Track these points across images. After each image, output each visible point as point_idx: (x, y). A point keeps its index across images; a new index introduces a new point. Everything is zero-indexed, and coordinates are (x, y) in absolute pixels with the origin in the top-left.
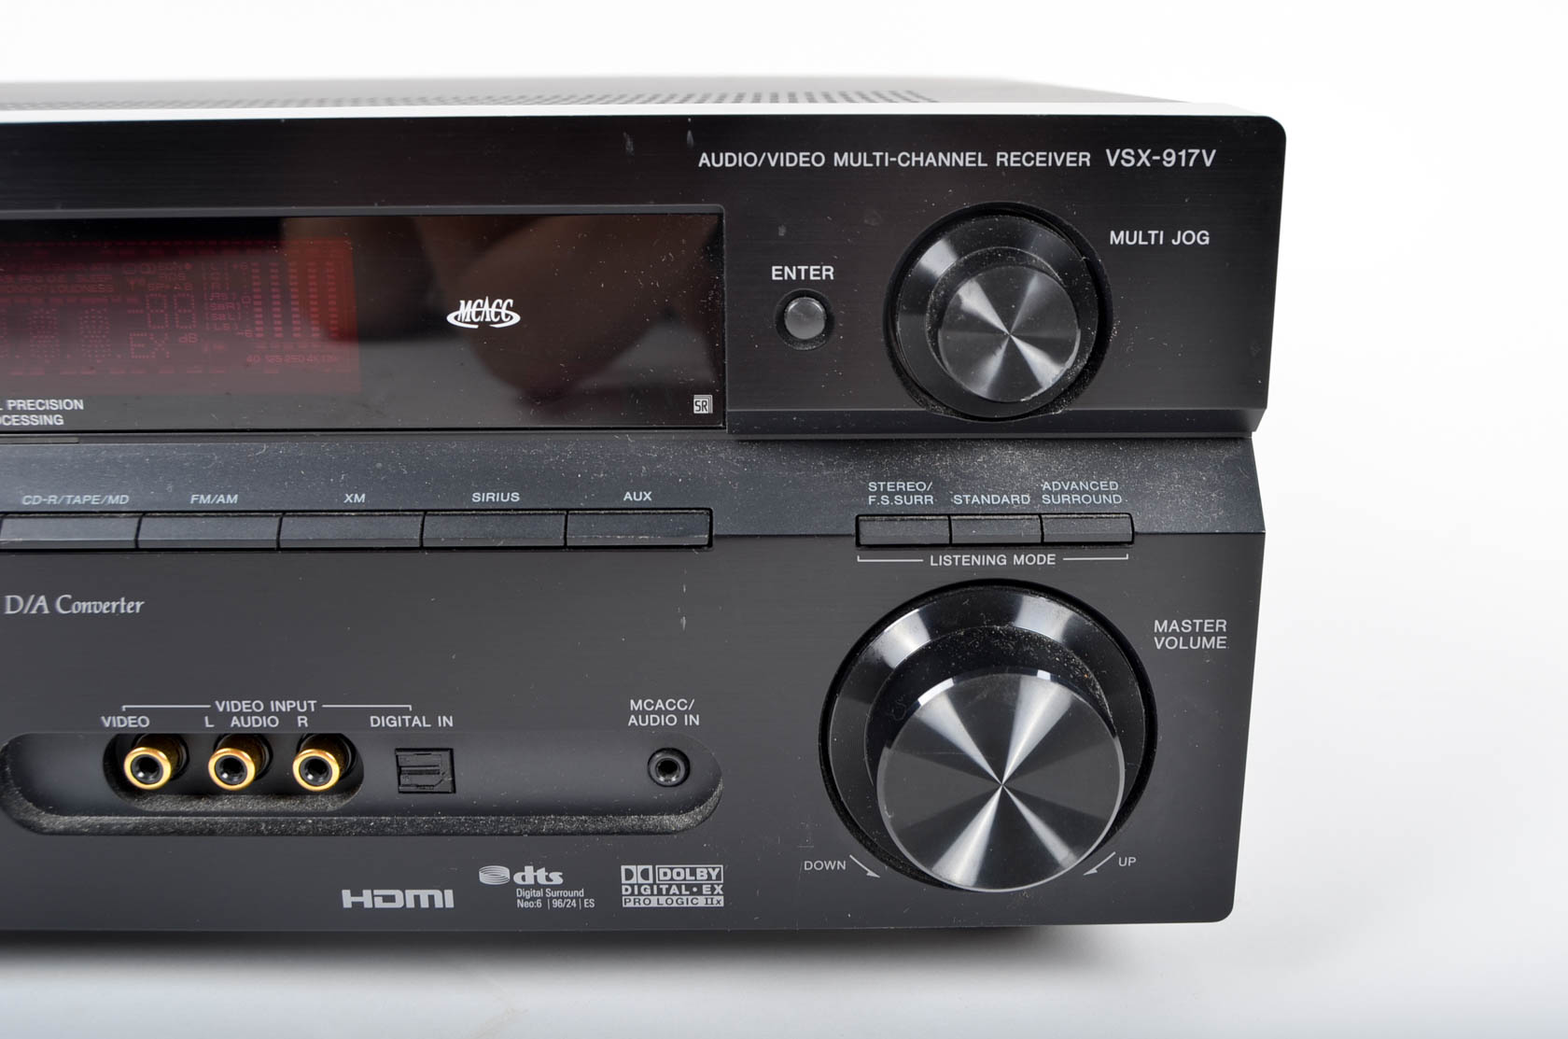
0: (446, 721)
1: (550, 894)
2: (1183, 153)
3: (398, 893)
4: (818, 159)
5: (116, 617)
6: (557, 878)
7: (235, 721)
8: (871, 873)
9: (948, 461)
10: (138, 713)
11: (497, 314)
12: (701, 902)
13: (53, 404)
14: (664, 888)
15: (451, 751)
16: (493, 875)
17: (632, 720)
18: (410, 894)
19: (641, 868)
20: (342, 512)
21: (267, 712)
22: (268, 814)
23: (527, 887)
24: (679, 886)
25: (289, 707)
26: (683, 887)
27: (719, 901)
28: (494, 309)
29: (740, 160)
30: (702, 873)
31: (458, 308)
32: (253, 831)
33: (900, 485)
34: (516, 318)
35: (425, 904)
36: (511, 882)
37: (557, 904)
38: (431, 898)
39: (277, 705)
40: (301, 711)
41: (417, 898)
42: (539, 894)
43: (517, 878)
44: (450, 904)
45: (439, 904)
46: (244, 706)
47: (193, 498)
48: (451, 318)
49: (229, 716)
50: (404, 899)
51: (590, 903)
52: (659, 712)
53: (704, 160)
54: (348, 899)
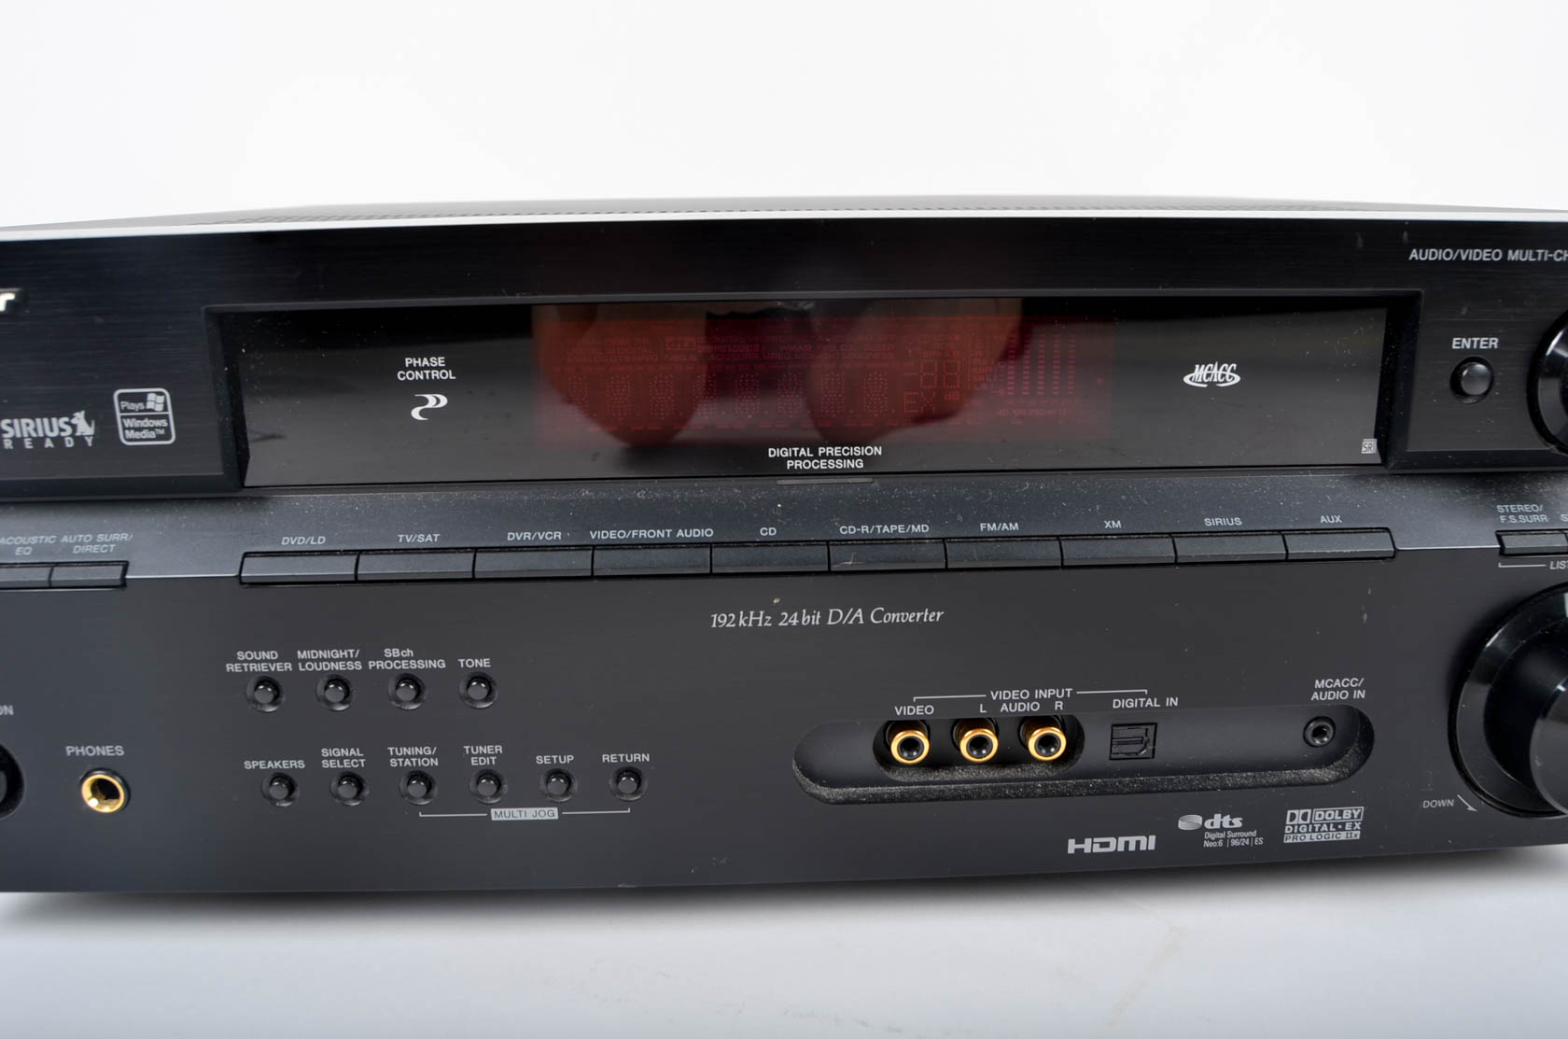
0: (1172, 701)
1: (1230, 835)
3: (1112, 840)
4: (1497, 255)
5: (921, 625)
6: (1238, 822)
7: (1004, 707)
8: (1471, 808)
10: (924, 703)
11: (1223, 376)
12: (1343, 836)
13: (857, 451)
14: (1317, 826)
15: (1156, 724)
16: (1188, 823)
17: (1315, 696)
18: (1122, 840)
19: (1303, 811)
20: (1106, 536)
21: (1032, 699)
22: (1003, 780)
23: (1213, 831)
24: (1328, 825)
25: (1050, 694)
26: (1332, 825)
27: (1356, 835)
28: (1221, 372)
29: (1440, 254)
30: (1347, 813)
31: (1193, 371)
32: (997, 795)
33: (1520, 507)
34: (1237, 379)
35: (1132, 848)
36: (1203, 829)
37: (1235, 843)
38: (1138, 843)
39: (1040, 693)
40: (1056, 697)
41: (1127, 843)
42: (1222, 835)
43: (1208, 824)
44: (1152, 847)
45: (1143, 847)
46: (1014, 694)
47: (982, 526)
48: (1186, 379)
49: (1000, 702)
50: (1116, 844)
51: (1259, 841)
52: (1337, 689)
53: (1414, 254)
54: (1072, 846)
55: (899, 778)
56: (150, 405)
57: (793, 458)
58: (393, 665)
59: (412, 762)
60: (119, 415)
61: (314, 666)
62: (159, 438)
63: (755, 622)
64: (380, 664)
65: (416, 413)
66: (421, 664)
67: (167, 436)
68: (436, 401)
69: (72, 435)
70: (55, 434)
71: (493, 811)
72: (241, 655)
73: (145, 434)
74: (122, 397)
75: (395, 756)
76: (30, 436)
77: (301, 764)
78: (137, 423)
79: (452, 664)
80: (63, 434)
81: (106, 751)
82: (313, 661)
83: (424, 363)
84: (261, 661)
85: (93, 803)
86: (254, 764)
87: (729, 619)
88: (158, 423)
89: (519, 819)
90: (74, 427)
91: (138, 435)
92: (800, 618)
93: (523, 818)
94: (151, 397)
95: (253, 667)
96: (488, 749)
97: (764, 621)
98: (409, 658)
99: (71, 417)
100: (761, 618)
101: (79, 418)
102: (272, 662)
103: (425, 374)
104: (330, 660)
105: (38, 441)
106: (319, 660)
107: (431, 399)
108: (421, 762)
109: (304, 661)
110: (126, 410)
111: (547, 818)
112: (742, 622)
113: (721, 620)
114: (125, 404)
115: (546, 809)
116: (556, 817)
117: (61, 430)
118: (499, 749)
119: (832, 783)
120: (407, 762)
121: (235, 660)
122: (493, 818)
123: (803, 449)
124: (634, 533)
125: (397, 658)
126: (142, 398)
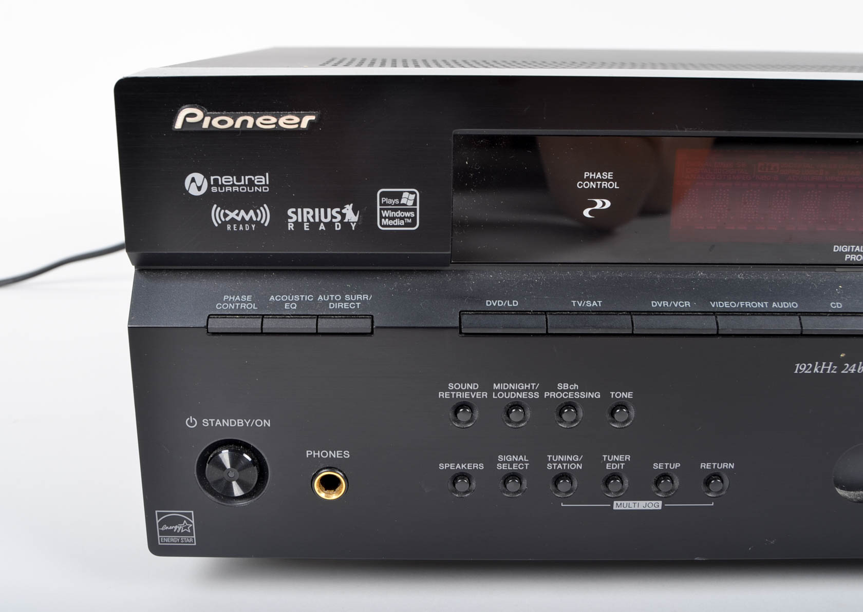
56: (403, 201)
57: (850, 253)
58: (562, 395)
59: (563, 466)
60: (379, 207)
61: (504, 395)
62: (406, 225)
63: (826, 370)
64: (553, 395)
65: (586, 213)
66: (583, 395)
67: (413, 224)
68: (601, 204)
69: (341, 222)
70: (328, 220)
71: (615, 502)
72: (451, 386)
73: (397, 222)
74: (383, 194)
75: (552, 462)
76: (308, 220)
77: (481, 466)
78: (392, 214)
79: (606, 395)
80: (334, 220)
81: (337, 454)
82: (503, 391)
83: (598, 176)
84: (466, 390)
85: (323, 495)
86: (446, 466)
87: (808, 367)
88: (407, 214)
89: (633, 508)
90: (343, 216)
91: (391, 222)
92: (857, 368)
93: (636, 508)
94: (405, 195)
95: (459, 395)
96: (620, 458)
97: (832, 369)
98: (574, 391)
99: (342, 208)
100: (829, 367)
101: (348, 210)
102: (473, 391)
103: (597, 184)
104: (516, 391)
105: (314, 225)
106: (508, 391)
107: (599, 203)
108: (570, 466)
109: (497, 391)
110: (385, 204)
111: (653, 508)
112: (816, 370)
113: (802, 368)
114: (384, 200)
115: (653, 502)
116: (660, 508)
117: (333, 217)
118: (628, 457)
119: (849, 488)
120: (560, 466)
121: (446, 389)
122: (615, 508)
123: (858, 247)
124: (742, 304)
125: (566, 390)
126: (399, 196)
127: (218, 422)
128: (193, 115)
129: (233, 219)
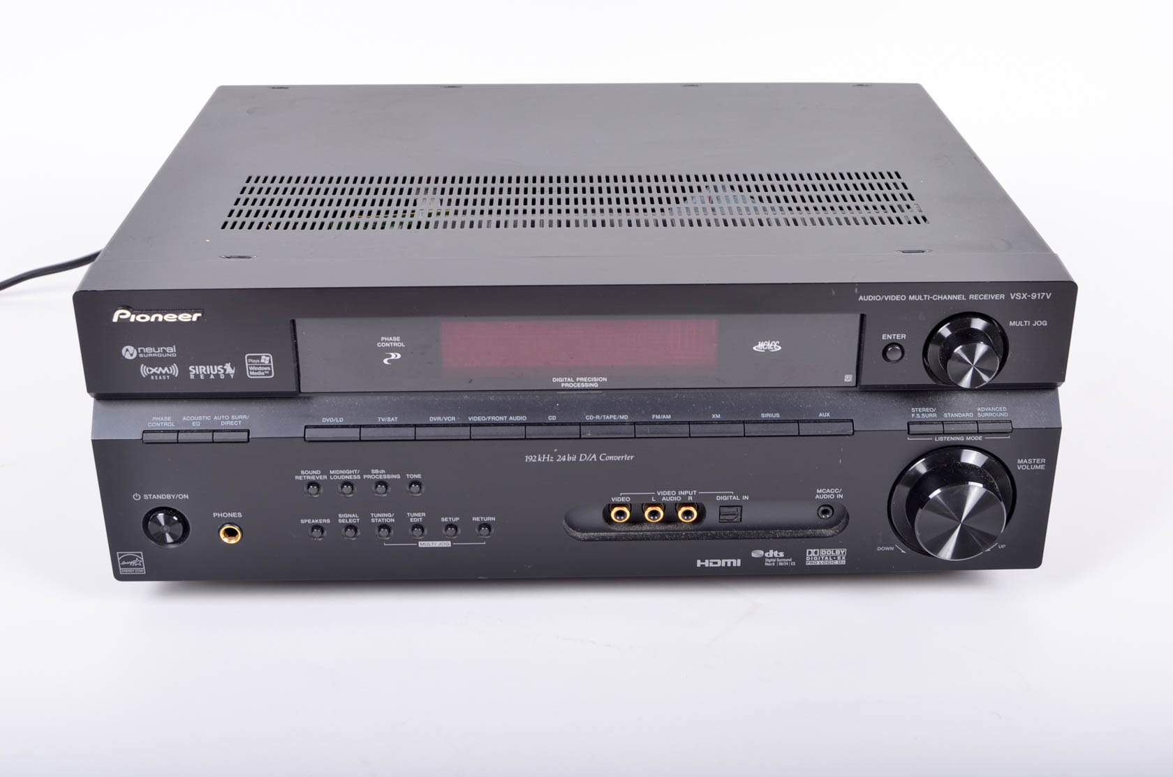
0: (746, 498)
1: (778, 560)
2: (1039, 294)
3: (719, 561)
4: (903, 298)
5: (623, 462)
6: (782, 554)
7: (664, 499)
8: (903, 551)
9: (941, 399)
10: (625, 496)
11: (773, 347)
12: (836, 563)
13: (595, 379)
14: (823, 558)
15: (741, 507)
16: (756, 554)
17: (817, 497)
18: (724, 561)
19: (815, 550)
20: (711, 422)
21: (677, 495)
22: (666, 531)
23: (770, 558)
24: (829, 557)
25: (686, 493)
27: (843, 562)
28: (772, 345)
29: (874, 298)
30: (838, 551)
31: (757, 344)
32: (663, 538)
33: (924, 409)
34: (780, 348)
35: (729, 565)
36: (764, 557)
37: (781, 564)
38: (732, 563)
39: (681, 493)
40: (690, 495)
41: (726, 563)
42: (774, 560)
43: (766, 555)
44: (739, 564)
45: (734, 565)
46: (668, 493)
47: (653, 416)
48: (754, 348)
49: (662, 496)
50: (721, 563)
51: (794, 564)
52: (828, 494)
53: (861, 298)
54: (699, 563)
55: (616, 529)
56: (262, 361)
57: (565, 382)
58: (375, 477)
59: (382, 520)
60: (247, 365)
61: (338, 477)
62: (266, 375)
63: (546, 459)
64: (369, 477)
65: (385, 361)
66: (389, 477)
67: (270, 374)
68: (395, 356)
69: (224, 373)
70: (216, 372)
71: (419, 543)
72: (302, 472)
73: (260, 373)
74: (249, 357)
75: (374, 518)
76: (203, 373)
77: (328, 521)
78: (256, 369)
79: (403, 476)
80: (219, 373)
81: (233, 515)
82: (337, 475)
83: (390, 339)
84: (313, 475)
85: (226, 540)
86: (306, 521)
87: (534, 458)
88: (266, 369)
89: (432, 546)
90: (225, 370)
91: (256, 373)
92: (566, 458)
93: (434, 546)
94: (263, 357)
95: (308, 477)
96: (419, 515)
97: (550, 459)
98: (383, 474)
99: (224, 365)
100: (548, 458)
101: (228, 366)
102: (317, 475)
103: (390, 344)
104: (345, 475)
105: (207, 376)
106: (340, 475)
107: (393, 356)
108: (386, 520)
109: (332, 475)
110: (251, 363)
111: (445, 546)
112: (539, 459)
113: (530, 458)
114: (250, 360)
115: (445, 542)
116: (450, 546)
117: (218, 371)
118: (424, 514)
119: (583, 531)
120: (380, 520)
121: (300, 474)
122: (420, 546)
123: (570, 378)
124: (489, 418)
125: (377, 474)
126: (259, 358)
127: (154, 497)
128: (124, 314)
129: (154, 373)
